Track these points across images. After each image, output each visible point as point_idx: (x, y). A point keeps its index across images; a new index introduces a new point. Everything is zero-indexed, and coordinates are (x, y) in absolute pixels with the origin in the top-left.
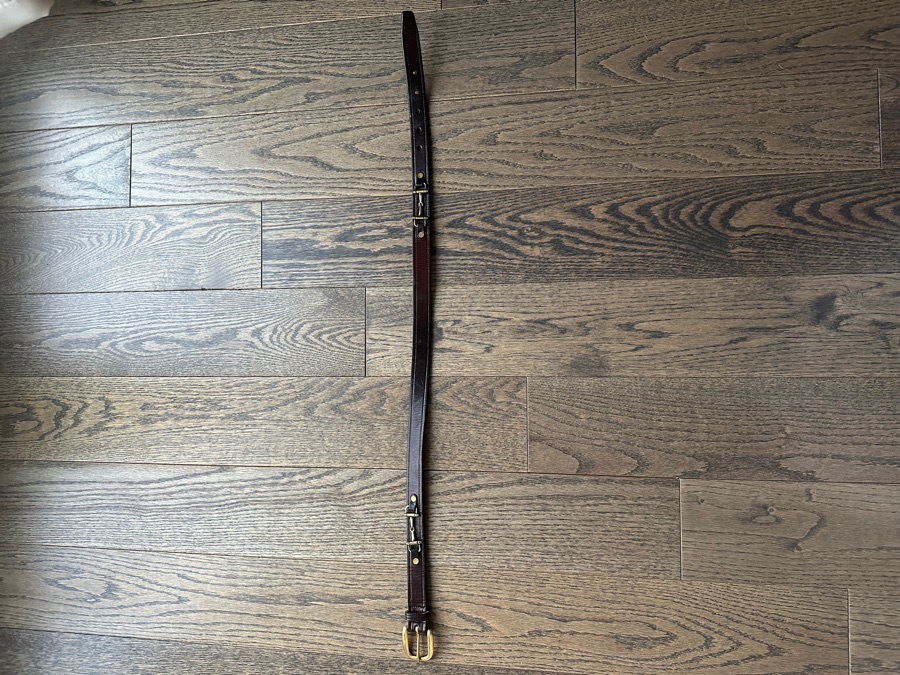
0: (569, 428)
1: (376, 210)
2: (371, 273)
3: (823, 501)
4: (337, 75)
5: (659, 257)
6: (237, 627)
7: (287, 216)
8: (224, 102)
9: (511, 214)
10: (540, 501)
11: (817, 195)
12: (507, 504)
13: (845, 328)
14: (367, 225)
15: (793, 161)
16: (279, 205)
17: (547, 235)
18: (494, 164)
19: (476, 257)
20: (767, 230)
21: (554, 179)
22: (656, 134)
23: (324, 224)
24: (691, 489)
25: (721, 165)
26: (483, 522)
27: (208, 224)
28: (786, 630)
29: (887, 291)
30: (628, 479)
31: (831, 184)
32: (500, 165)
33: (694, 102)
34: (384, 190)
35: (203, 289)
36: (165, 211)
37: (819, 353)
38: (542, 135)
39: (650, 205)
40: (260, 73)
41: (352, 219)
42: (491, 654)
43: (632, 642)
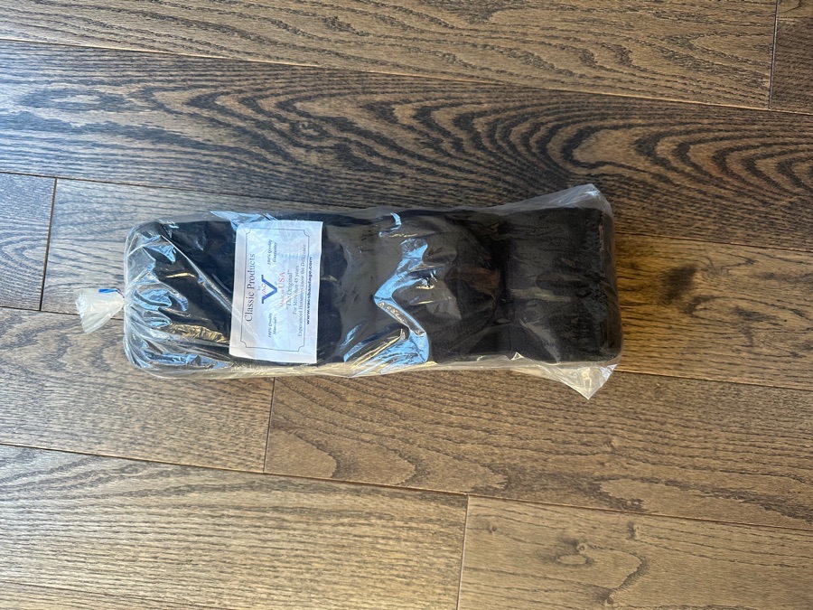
0: (329, 413)
1: (87, 66)
2: (67, 158)
3: (648, 540)
5: (476, 190)
9: (282, 99)
10: (276, 515)
11: (688, 133)
12: (229, 516)
13: (702, 314)
14: (69, 86)
15: (663, 83)
17: (329, 137)
18: (267, 24)
19: (226, 154)
20: (620, 171)
21: (348, 58)
22: (492, 20)
23: (7, 77)
24: (483, 511)
25: (571, 74)
26: (191, 539)
29: (758, 271)
30: (400, 492)
31: (706, 121)
32: (274, 28)
34: (102, 39)
37: (665, 344)
39: (473, 115)
41: (49, 76)
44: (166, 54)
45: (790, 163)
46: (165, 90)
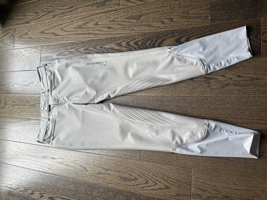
4: (60, 9)
6: (29, 163)
7: (47, 49)
8: (35, 19)
9: (100, 46)
11: (189, 35)
14: (64, 51)
15: (182, 24)
16: (45, 47)
18: (97, 31)
22: (141, 19)
23: (55, 51)
25: (159, 27)
27: (29, 53)
28: (171, 181)
31: (193, 31)
33: (152, 8)
34: (69, 41)
35: (27, 70)
36: (21, 50)
38: (110, 21)
39: (138, 41)
40: (43, 10)
41: (61, 49)
42: (87, 178)
43: (125, 179)
44: (80, 41)
46: (80, 48)
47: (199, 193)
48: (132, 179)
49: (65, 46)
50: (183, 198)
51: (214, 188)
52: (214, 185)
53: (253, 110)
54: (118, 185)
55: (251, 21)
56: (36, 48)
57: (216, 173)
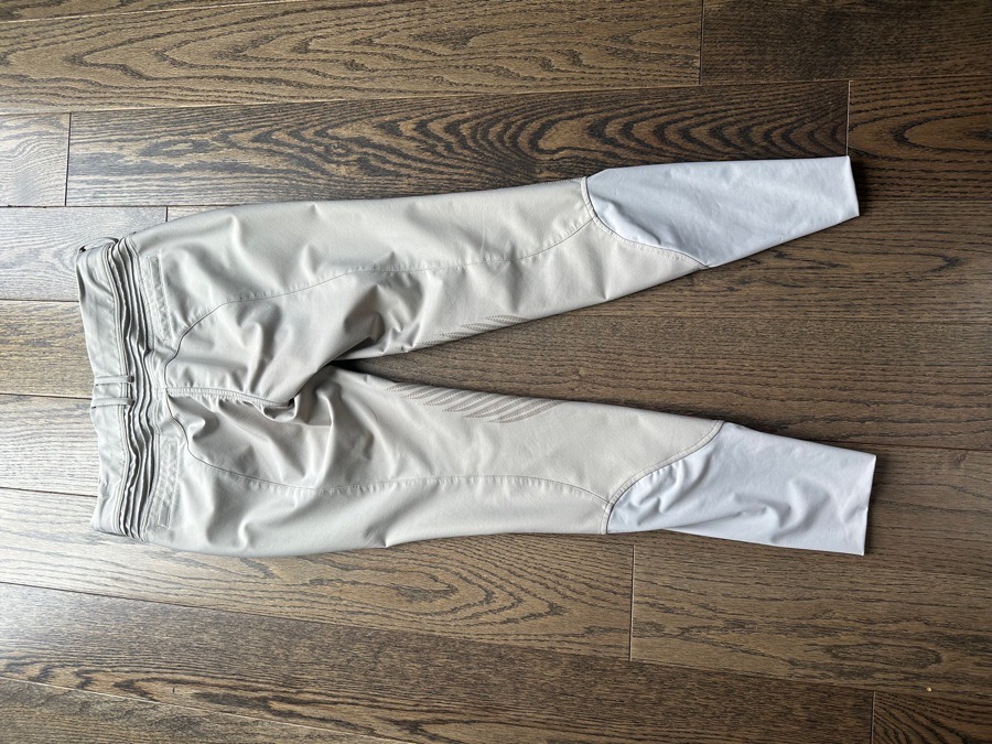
1: (183, 122)
2: (174, 191)
6: (26, 565)
7: (94, 129)
8: (39, 5)
9: (318, 128)
11: (631, 114)
14: (172, 138)
15: (608, 76)
16: (87, 117)
17: (353, 152)
18: (304, 73)
19: (281, 175)
20: (576, 153)
21: (363, 90)
22: (470, 44)
23: (130, 137)
25: (534, 79)
27: (18, 137)
28: (568, 587)
31: (646, 102)
32: (309, 75)
33: (510, 9)
34: (192, 101)
35: (9, 206)
38: (353, 43)
39: (459, 122)
41: (158, 132)
42: (272, 602)
43: (413, 595)
44: (236, 105)
45: (720, 128)
46: (236, 132)
47: (655, 620)
48: (437, 592)
49: (177, 119)
50: (606, 638)
51: (701, 600)
52: (702, 591)
53: (818, 360)
54: (387, 617)
55: (819, 84)
56: (50, 118)
57: (709, 555)
